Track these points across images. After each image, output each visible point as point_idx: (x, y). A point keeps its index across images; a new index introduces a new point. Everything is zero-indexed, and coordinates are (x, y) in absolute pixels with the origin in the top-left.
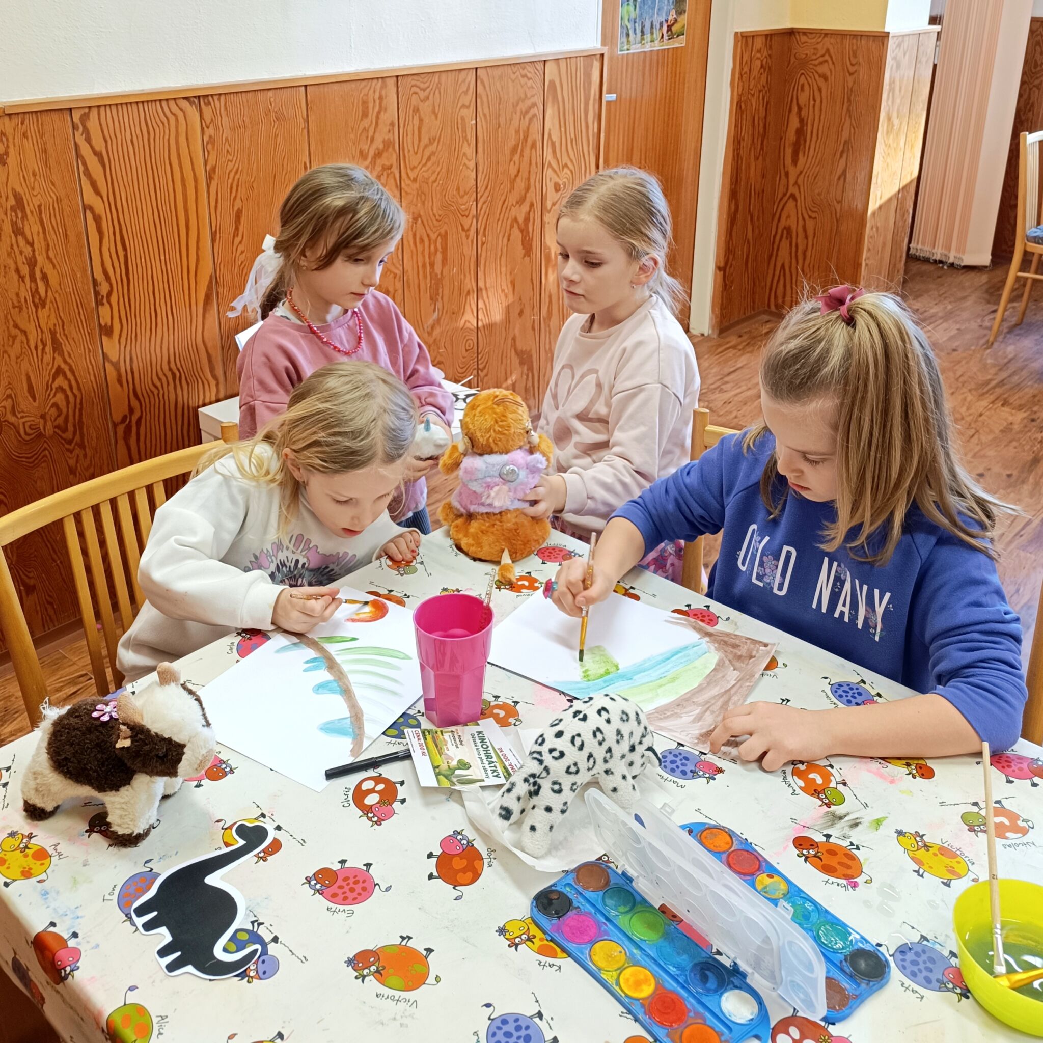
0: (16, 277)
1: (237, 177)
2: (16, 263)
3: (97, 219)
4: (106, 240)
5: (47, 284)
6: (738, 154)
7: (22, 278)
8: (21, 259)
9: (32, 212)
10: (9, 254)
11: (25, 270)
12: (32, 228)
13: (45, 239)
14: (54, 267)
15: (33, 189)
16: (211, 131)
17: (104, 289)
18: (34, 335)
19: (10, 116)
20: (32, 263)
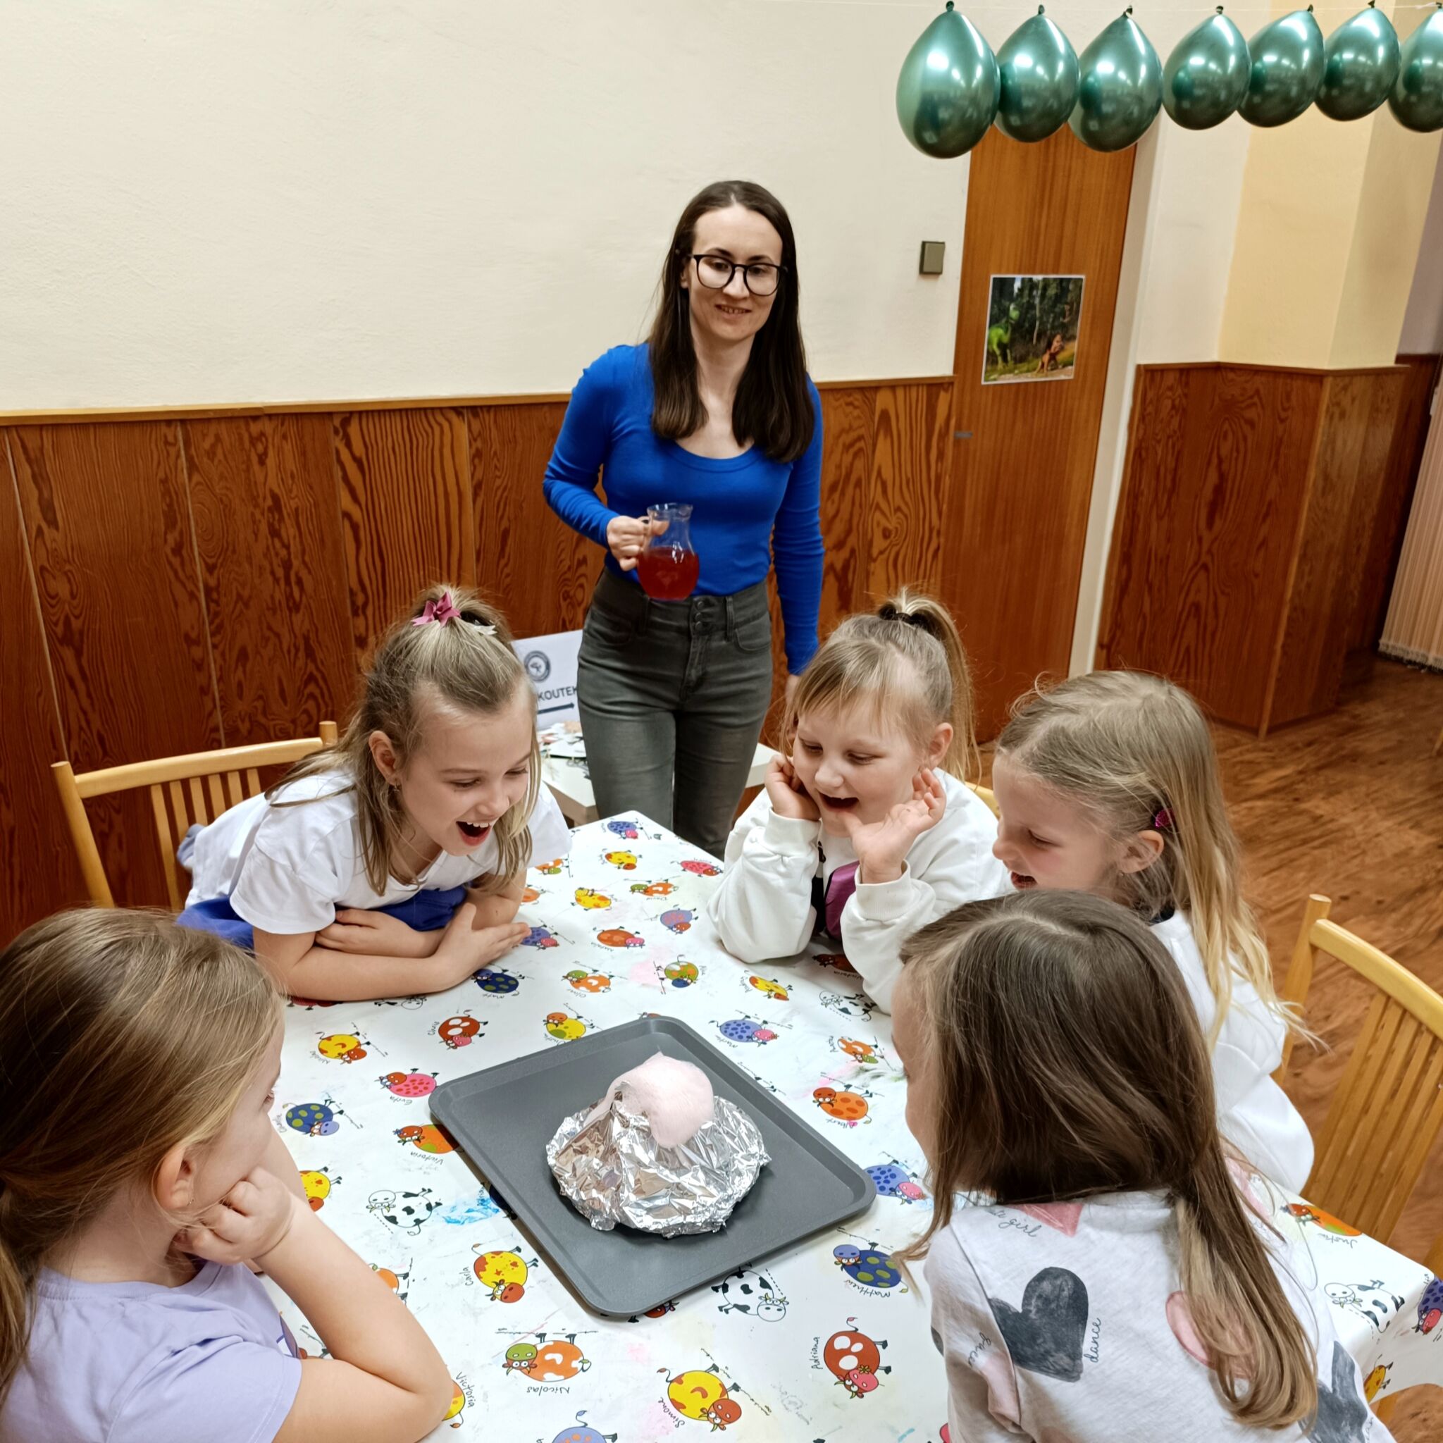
0: (270, 579)
1: (505, 494)
2: (271, 564)
3: (355, 528)
4: (363, 549)
5: (302, 589)
6: (1134, 512)
7: (276, 580)
8: (276, 561)
9: (289, 515)
10: (265, 555)
11: (280, 573)
12: (289, 531)
13: (301, 542)
14: (310, 572)
15: (291, 491)
16: (479, 444)
17: (360, 599)
18: (286, 639)
19: (270, 416)
20: (287, 565)
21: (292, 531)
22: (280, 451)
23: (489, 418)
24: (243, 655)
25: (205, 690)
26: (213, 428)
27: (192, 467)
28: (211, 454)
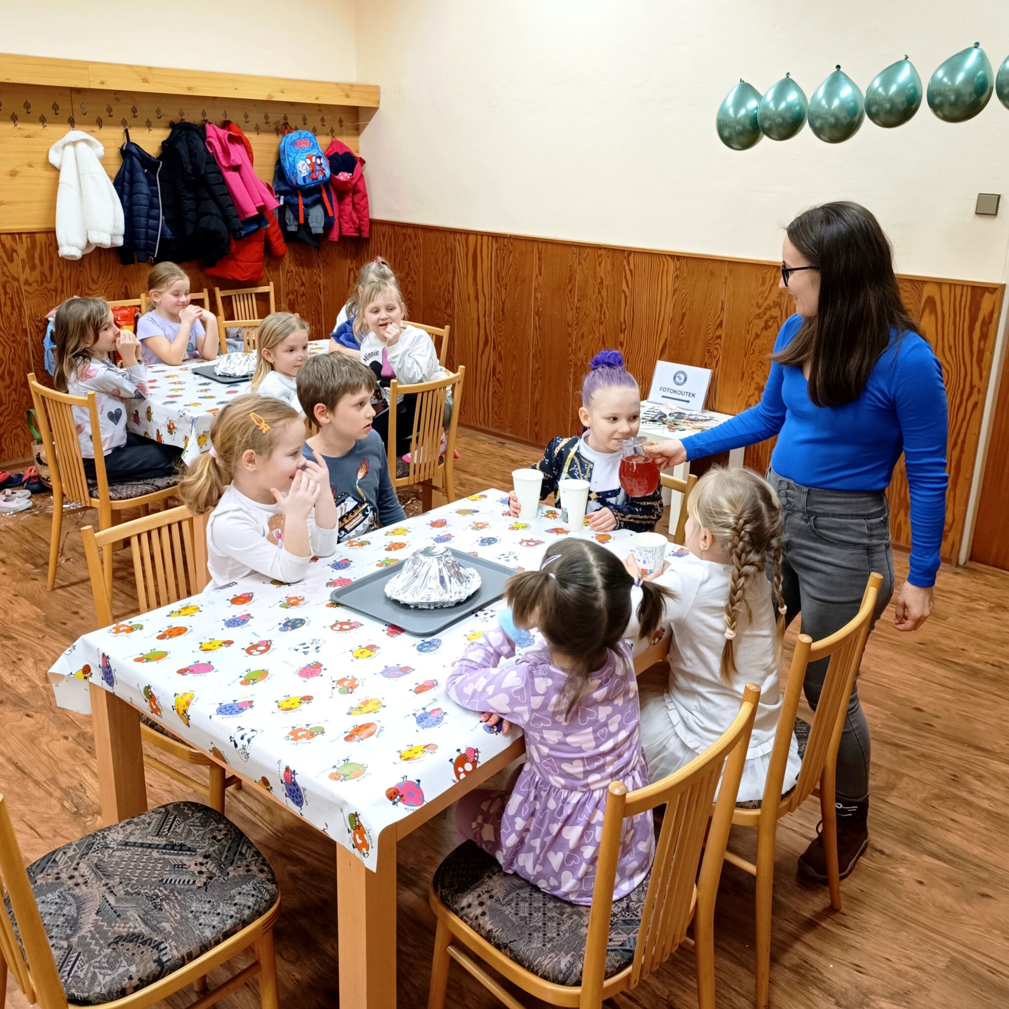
0: (596, 309)
1: (686, 297)
3: (626, 297)
5: (605, 316)
7: (597, 311)
8: (598, 303)
9: (605, 287)
10: (595, 300)
13: (607, 298)
14: (608, 311)
16: (678, 272)
17: (623, 327)
18: (597, 334)
19: (605, 248)
20: (601, 306)
21: (605, 293)
22: (606, 262)
23: (684, 262)
24: (583, 336)
25: (570, 345)
26: (588, 250)
27: (580, 263)
28: (585, 260)
